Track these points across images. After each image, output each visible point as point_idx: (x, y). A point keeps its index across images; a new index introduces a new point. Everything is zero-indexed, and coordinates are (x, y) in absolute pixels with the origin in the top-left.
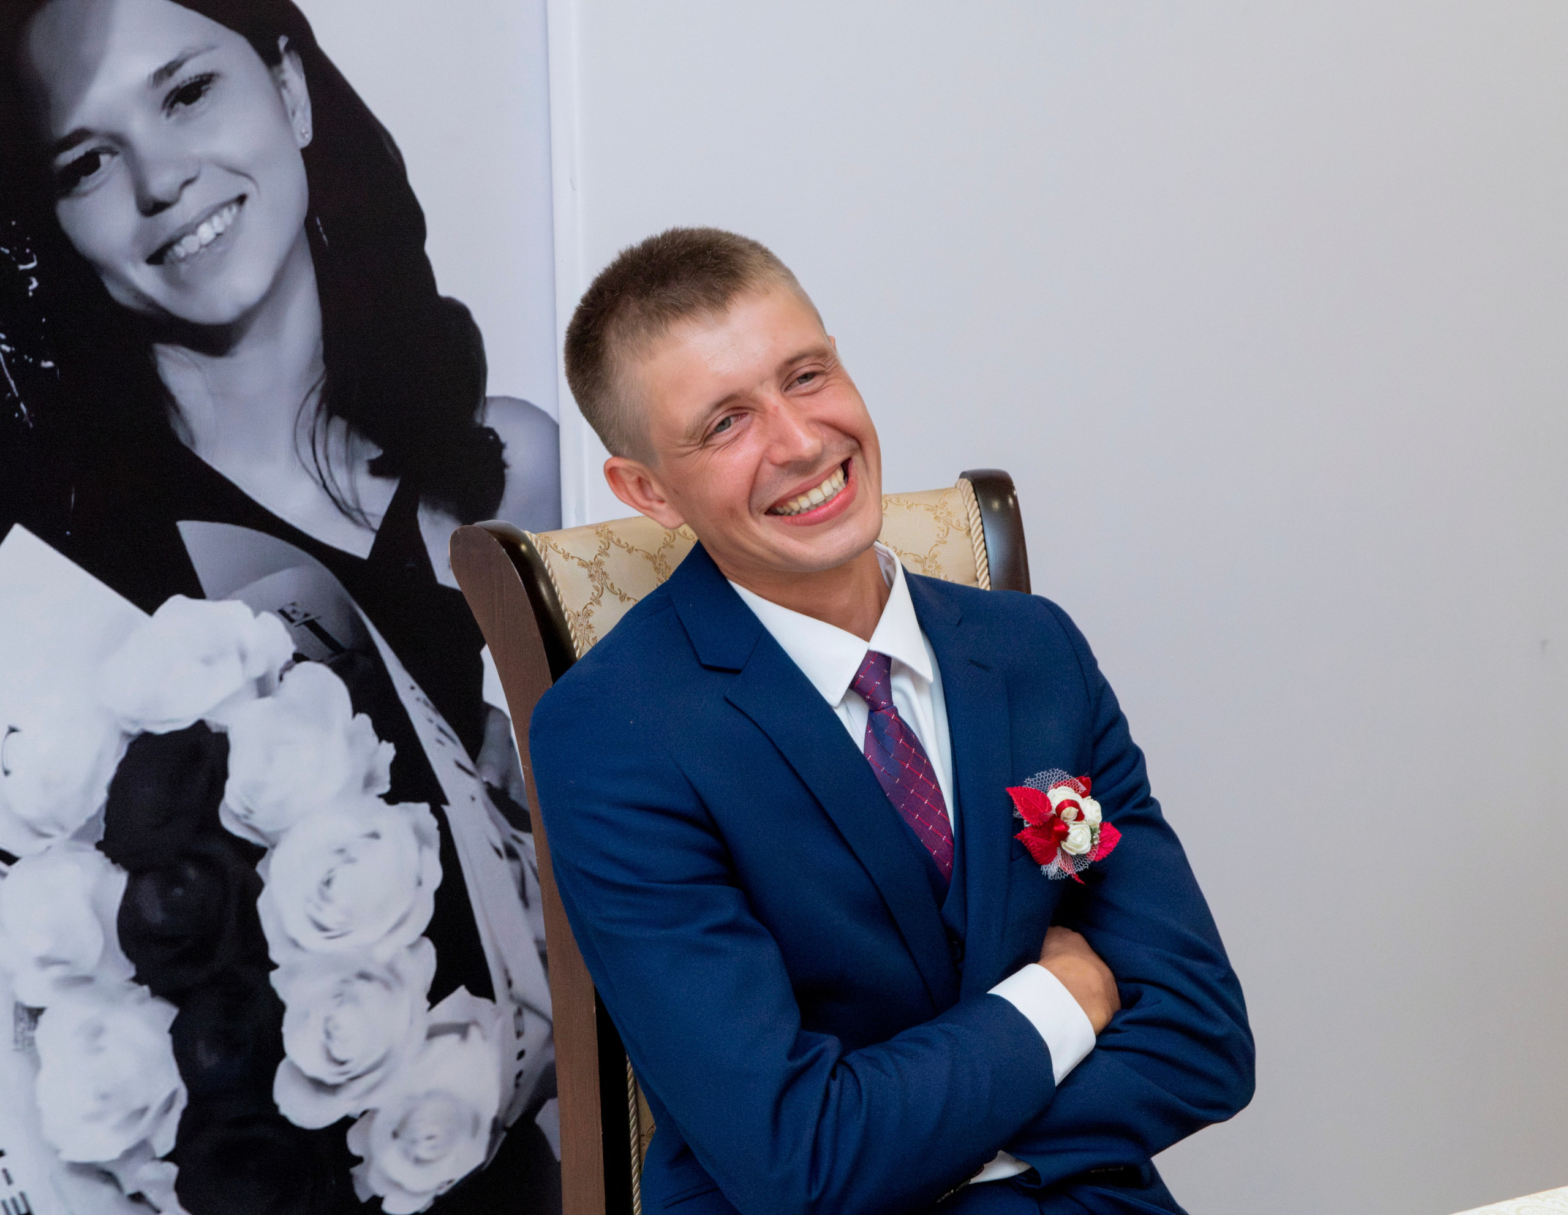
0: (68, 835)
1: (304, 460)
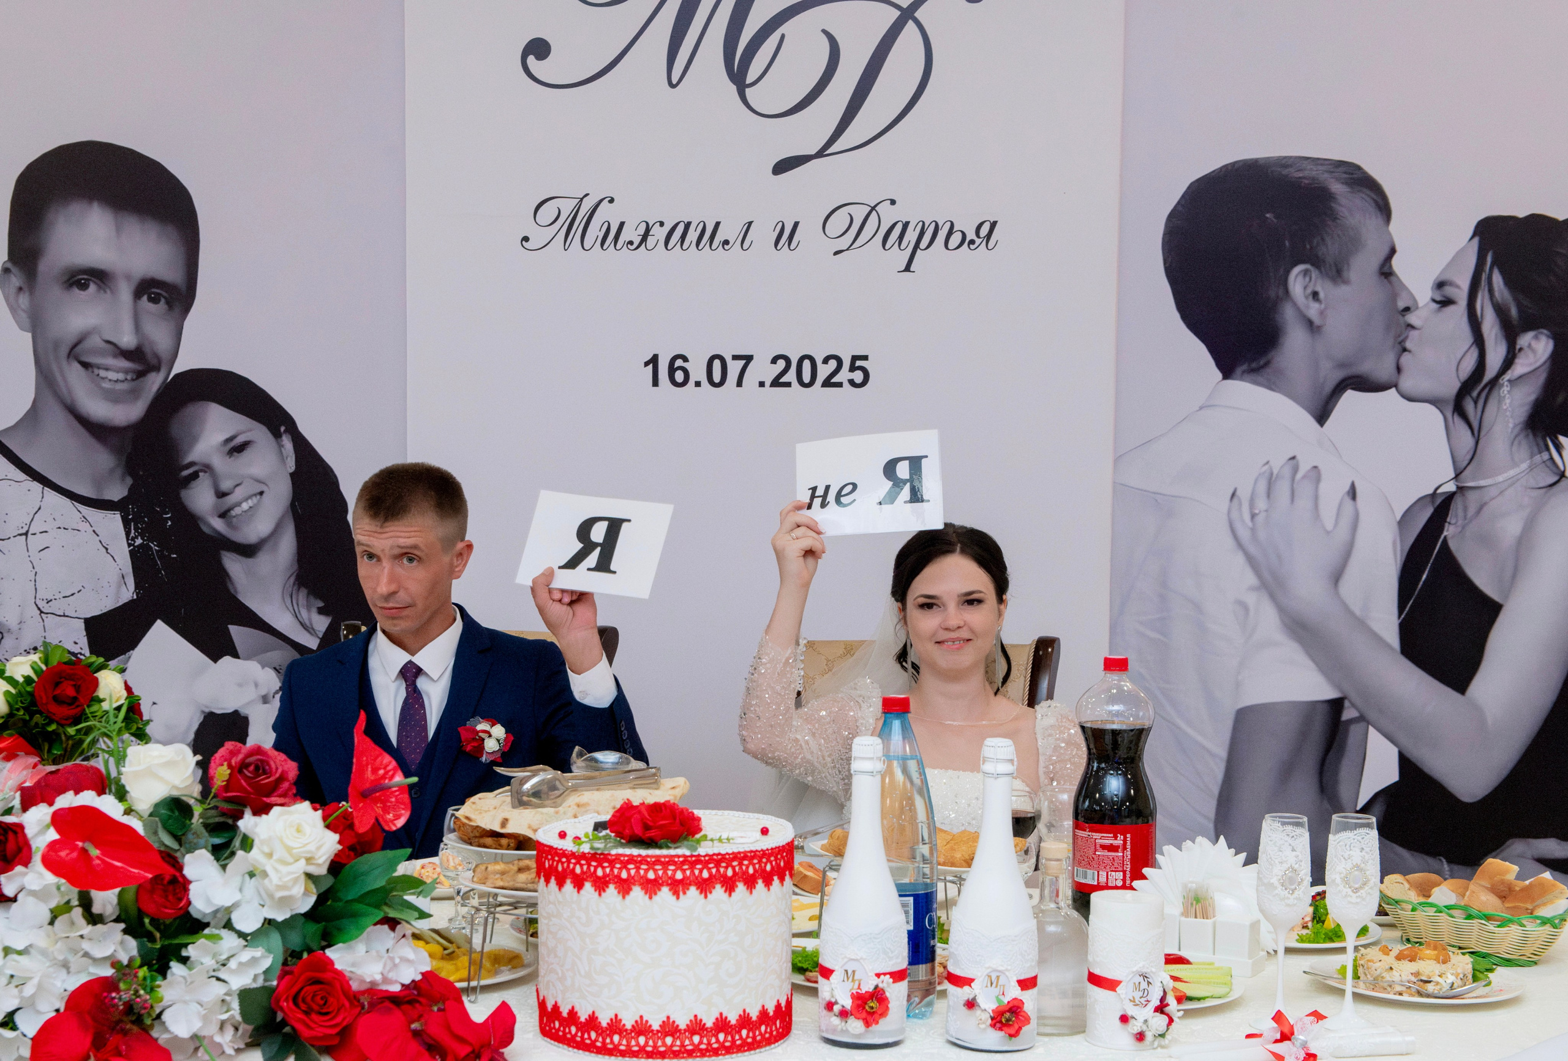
1: (286, 603)
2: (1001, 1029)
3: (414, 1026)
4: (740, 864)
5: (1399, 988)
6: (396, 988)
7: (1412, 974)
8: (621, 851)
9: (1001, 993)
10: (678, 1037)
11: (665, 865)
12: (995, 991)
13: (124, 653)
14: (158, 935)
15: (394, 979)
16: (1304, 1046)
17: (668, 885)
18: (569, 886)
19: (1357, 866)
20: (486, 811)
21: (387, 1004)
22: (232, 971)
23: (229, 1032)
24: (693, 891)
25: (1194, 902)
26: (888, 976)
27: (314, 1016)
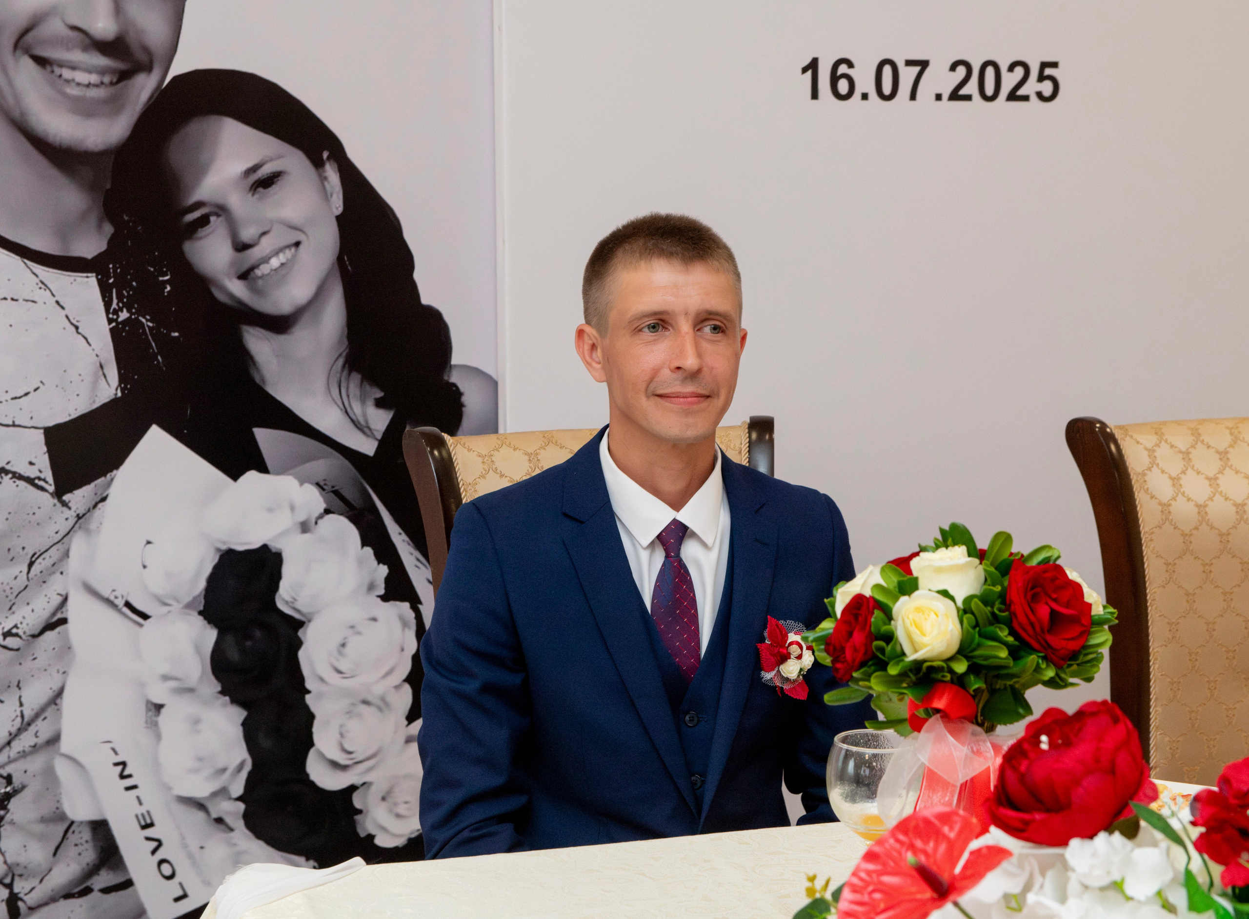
0: (181, 605)
1: (334, 396)
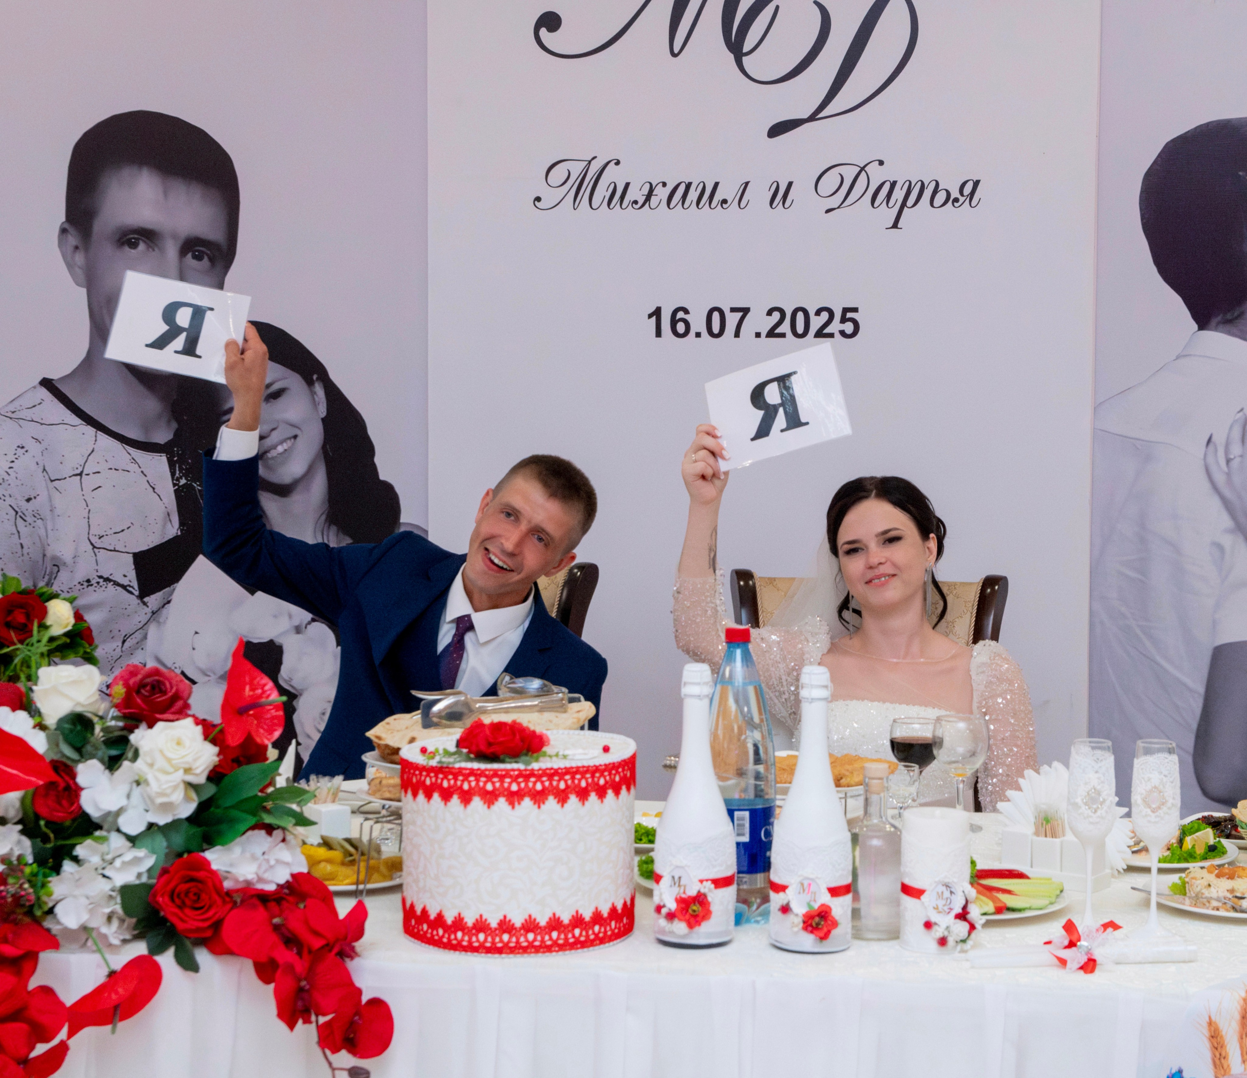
2: (812, 932)
3: (276, 920)
4: (573, 778)
5: (1215, 904)
6: (272, 887)
7: (1228, 891)
8: (463, 765)
9: (813, 899)
10: (514, 935)
11: (502, 778)
12: (807, 898)
13: (169, 586)
14: (52, 836)
15: (270, 878)
16: (1088, 952)
17: (504, 796)
18: (421, 797)
19: (1155, 787)
20: (398, 731)
21: (256, 901)
22: (118, 870)
23: (115, 923)
24: (527, 802)
25: (1044, 823)
26: (710, 882)
27: (188, 911)
